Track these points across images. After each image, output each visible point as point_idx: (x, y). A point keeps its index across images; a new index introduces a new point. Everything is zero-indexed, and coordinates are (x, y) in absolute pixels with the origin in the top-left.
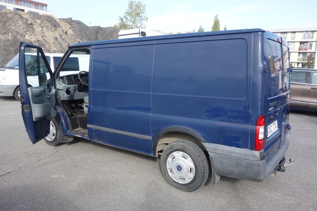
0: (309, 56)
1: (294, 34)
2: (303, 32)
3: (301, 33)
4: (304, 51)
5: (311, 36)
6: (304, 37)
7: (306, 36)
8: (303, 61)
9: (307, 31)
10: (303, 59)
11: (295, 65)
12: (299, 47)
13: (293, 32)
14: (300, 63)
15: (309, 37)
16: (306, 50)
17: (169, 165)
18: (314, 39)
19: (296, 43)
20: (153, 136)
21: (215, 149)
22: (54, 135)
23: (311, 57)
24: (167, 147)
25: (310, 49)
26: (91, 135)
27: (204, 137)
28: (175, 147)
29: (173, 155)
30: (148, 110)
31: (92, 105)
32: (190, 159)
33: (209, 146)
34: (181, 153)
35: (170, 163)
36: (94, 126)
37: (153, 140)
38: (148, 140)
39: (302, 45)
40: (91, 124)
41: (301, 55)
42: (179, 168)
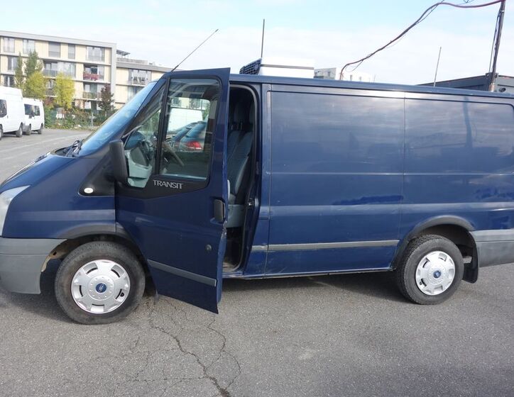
0: (104, 90)
1: (72, 48)
2: (87, 47)
3: (83, 49)
4: (92, 79)
5: (101, 56)
6: (89, 56)
7: (93, 55)
8: (93, 98)
9: (94, 47)
10: (91, 93)
11: (80, 104)
12: (84, 73)
13: (70, 45)
15: (97, 57)
16: (96, 79)
17: (419, 274)
18: (107, 62)
19: (77, 65)
20: (401, 238)
21: (484, 237)
22: (122, 295)
23: (107, 93)
24: (416, 250)
25: (102, 77)
26: (258, 265)
27: (472, 225)
28: (430, 248)
29: (427, 258)
30: (396, 199)
31: (271, 205)
32: (449, 257)
33: (477, 235)
34: (438, 253)
35: (422, 272)
36: (272, 246)
37: (399, 244)
38: (391, 246)
39: (88, 70)
40: (264, 244)
41: (88, 87)
42: (437, 274)
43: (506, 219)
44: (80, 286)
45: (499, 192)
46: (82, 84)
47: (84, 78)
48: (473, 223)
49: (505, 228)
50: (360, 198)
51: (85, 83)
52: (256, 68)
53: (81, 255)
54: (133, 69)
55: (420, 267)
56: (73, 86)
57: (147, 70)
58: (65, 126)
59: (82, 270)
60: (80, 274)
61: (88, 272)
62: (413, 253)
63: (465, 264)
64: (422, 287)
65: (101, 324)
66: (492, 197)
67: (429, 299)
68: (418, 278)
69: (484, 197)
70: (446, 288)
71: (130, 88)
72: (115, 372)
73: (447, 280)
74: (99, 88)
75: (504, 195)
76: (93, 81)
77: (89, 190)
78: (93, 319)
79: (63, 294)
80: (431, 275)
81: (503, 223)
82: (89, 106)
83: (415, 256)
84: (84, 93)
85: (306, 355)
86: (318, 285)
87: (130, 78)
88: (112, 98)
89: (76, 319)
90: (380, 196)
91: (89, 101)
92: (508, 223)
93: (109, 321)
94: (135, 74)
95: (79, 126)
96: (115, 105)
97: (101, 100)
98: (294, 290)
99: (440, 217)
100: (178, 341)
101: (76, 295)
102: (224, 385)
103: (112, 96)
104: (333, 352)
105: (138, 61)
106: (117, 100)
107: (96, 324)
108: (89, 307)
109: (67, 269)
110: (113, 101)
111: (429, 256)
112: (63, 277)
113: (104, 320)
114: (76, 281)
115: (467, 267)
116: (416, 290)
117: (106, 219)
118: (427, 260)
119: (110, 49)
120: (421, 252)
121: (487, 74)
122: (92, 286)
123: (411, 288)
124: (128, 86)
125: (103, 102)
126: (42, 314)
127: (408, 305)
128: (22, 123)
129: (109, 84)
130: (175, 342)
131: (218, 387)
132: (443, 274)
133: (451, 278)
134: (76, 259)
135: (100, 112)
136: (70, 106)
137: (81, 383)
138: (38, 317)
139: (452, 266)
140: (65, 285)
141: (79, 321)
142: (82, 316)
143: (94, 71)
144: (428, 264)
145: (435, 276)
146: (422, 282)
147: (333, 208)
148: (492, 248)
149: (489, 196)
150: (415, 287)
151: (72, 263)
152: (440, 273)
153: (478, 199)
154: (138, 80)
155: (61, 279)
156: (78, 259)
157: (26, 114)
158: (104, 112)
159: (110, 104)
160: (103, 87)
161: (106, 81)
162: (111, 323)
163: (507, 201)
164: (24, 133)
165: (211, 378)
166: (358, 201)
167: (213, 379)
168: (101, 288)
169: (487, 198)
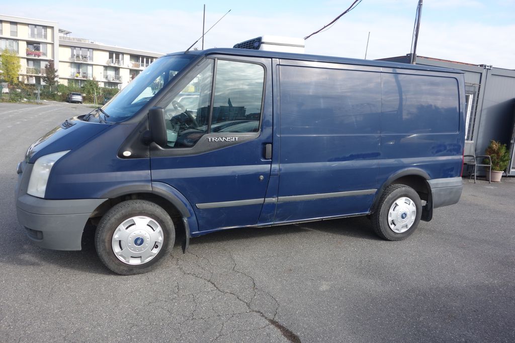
0: (48, 66)
1: (14, 26)
2: (29, 26)
3: (26, 27)
4: (35, 56)
5: (43, 34)
6: (31, 34)
7: (36, 33)
8: (37, 73)
9: (36, 25)
10: (35, 69)
11: (24, 79)
12: (27, 50)
13: (12, 23)
14: (31, 76)
15: (39, 35)
16: (39, 56)
17: (391, 216)
18: (49, 40)
19: (20, 42)
20: (379, 188)
21: (437, 184)
22: (157, 247)
23: (51, 69)
24: (388, 197)
25: (45, 54)
26: (269, 215)
27: (429, 175)
28: (399, 195)
29: (396, 204)
30: (375, 156)
31: (280, 163)
32: (412, 202)
33: (432, 182)
34: (404, 199)
35: (393, 215)
36: (281, 198)
37: (377, 193)
38: (371, 194)
39: (31, 47)
40: (275, 196)
41: (31, 63)
42: (404, 216)
43: (452, 169)
44: (120, 241)
45: (448, 148)
46: (25, 60)
47: (28, 54)
48: (430, 174)
49: (451, 176)
50: (348, 155)
51: (28, 60)
52: (256, 45)
53: (120, 213)
54: (75, 47)
55: (391, 211)
56: (18, 62)
57: (88, 49)
58: (13, 100)
59: (122, 227)
60: (119, 230)
61: (127, 228)
62: (386, 200)
63: (423, 206)
64: (392, 227)
65: (139, 273)
66: (442, 152)
67: (397, 236)
68: (390, 219)
69: (437, 152)
70: (410, 226)
71: (73, 64)
72: (171, 314)
73: (411, 220)
74: (43, 65)
75: (450, 151)
76: (36, 58)
77: (127, 153)
78: (132, 270)
79: (105, 249)
80: (400, 217)
81: (450, 173)
82: (33, 81)
83: (388, 202)
84: (28, 69)
85: (324, 287)
86: (306, 231)
87: (73, 55)
88: (56, 74)
89: (116, 271)
90: (364, 153)
92: (453, 173)
93: (145, 271)
94: (77, 51)
95: (25, 99)
96: (59, 80)
97: (45, 75)
98: (289, 235)
99: (406, 169)
100: (213, 284)
101: (116, 249)
102: (271, 316)
103: (56, 72)
104: (344, 283)
105: (79, 40)
106: (61, 76)
107: (134, 274)
108: (127, 260)
109: (108, 225)
110: (57, 76)
111: (398, 201)
112: (104, 234)
113: (141, 271)
114: (116, 236)
115: (425, 208)
116: (388, 229)
117: (143, 179)
118: (397, 205)
119: (52, 28)
120: (392, 199)
121: (407, 55)
122: (131, 240)
123: (385, 228)
124: (71, 63)
125: (47, 77)
126: (78, 269)
127: (382, 242)
129: (53, 61)
130: (210, 285)
131: (266, 318)
132: (408, 216)
133: (413, 218)
134: (115, 217)
135: (44, 86)
136: (15, 81)
137: (146, 325)
138: (76, 272)
139: (414, 209)
140: (106, 241)
141: (119, 273)
142: (122, 267)
143: (38, 49)
144: (397, 208)
145: (403, 218)
146: (393, 223)
147: (328, 163)
148: (442, 193)
149: (441, 151)
150: (387, 227)
151: (113, 220)
152: (405, 214)
153: (433, 155)
154: (81, 57)
155: (102, 235)
156: (118, 216)
158: (49, 87)
159: (53, 79)
160: (47, 63)
161: (49, 57)
162: (147, 272)
163: (453, 155)
165: (256, 311)
166: (347, 157)
167: (259, 312)
168: (139, 242)
169: (440, 153)
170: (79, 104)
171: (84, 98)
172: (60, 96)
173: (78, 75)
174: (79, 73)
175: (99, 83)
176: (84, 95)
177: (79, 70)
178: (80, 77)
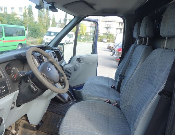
4: (93, 25)
10: (93, 30)
11: (89, 34)
46: (90, 27)
47: (91, 25)
51: (91, 27)
54: (107, 21)
56: (86, 28)
57: (111, 22)
71: (105, 28)
84: (91, 30)
87: (106, 25)
88: (99, 32)
91: (92, 33)
94: (108, 23)
96: (100, 34)
106: (101, 32)
128: (66, 40)
136: (85, 34)
154: (108, 25)
157: (68, 37)
164: (67, 43)
170: (106, 43)
171: (108, 41)
172: (99, 40)
173: (107, 32)
174: (107, 31)
175: (114, 35)
176: (108, 39)
177: (107, 30)
178: (107, 33)
